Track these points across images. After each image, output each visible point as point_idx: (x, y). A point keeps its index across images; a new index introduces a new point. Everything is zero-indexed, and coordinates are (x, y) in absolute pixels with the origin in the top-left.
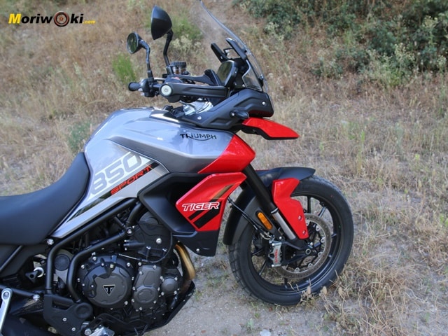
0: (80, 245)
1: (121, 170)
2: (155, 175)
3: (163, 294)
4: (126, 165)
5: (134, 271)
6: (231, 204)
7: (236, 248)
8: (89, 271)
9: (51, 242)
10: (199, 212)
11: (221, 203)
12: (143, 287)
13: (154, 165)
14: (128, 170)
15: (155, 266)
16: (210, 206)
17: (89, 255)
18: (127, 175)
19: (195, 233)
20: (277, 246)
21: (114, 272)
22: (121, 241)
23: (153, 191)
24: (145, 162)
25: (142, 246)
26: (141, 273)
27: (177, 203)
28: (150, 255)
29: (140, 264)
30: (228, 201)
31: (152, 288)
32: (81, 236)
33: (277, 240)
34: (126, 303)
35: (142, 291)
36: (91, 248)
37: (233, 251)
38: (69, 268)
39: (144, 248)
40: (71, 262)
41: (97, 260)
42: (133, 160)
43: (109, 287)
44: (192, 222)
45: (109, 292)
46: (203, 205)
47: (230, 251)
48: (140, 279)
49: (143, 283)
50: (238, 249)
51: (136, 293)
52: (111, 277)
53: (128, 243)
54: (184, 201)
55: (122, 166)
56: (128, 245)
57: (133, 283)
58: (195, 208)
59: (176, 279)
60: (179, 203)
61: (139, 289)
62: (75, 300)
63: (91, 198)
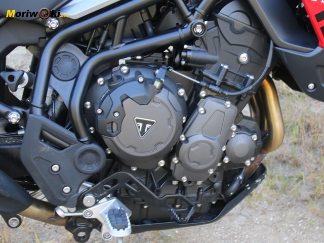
0: (102, 41)
3: (226, 160)
5: (190, 107)
8: (112, 89)
12: (200, 137)
15: (228, 104)
17: (113, 62)
21: (158, 96)
22: (180, 43)
25: (212, 63)
26: (201, 110)
28: (224, 80)
29: (203, 93)
31: (215, 143)
34: (162, 163)
35: (197, 144)
36: (123, 48)
38: (76, 77)
39: (215, 66)
40: (81, 68)
41: (128, 72)
43: (145, 123)
44: (319, 26)
45: (143, 133)
49: (203, 131)
51: (184, 147)
52: (152, 104)
53: (190, 52)
56: (190, 54)
57: (184, 127)
59: (255, 137)
61: (192, 140)
62: (79, 137)
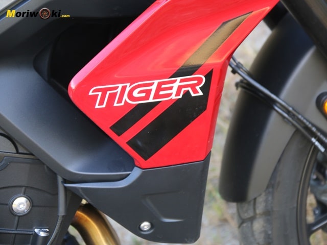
6: (238, 78)
7: (260, 208)
10: (142, 110)
11: (209, 76)
16: (175, 89)
19: (136, 173)
27: (73, 84)
30: (229, 69)
37: (252, 219)
44: (122, 140)
46: (154, 88)
47: (242, 222)
50: (267, 213)
54: (94, 79)
58: (130, 96)
60: (79, 86)
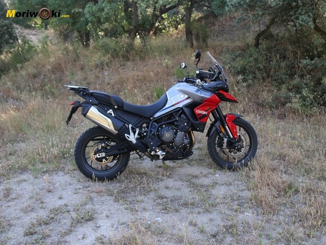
1: (178, 99)
2: (189, 101)
3: (183, 144)
4: (180, 97)
5: (176, 134)
7: (210, 138)
8: (162, 130)
9: (152, 118)
10: (200, 114)
11: (208, 113)
13: (189, 97)
14: (180, 99)
15: (183, 132)
17: (162, 125)
18: (180, 100)
19: (198, 122)
20: (226, 140)
22: (174, 121)
23: (187, 106)
24: (186, 96)
25: (180, 125)
26: (178, 134)
28: (182, 129)
29: (178, 131)
31: (181, 140)
32: (162, 118)
33: (226, 137)
34: (171, 144)
35: (177, 140)
36: (164, 123)
38: (155, 128)
42: (182, 96)
43: (168, 135)
45: (167, 137)
46: (202, 112)
48: (178, 136)
49: (178, 138)
51: (175, 141)
53: (176, 123)
54: (197, 109)
55: (178, 97)
57: (175, 137)
58: (200, 112)
59: (189, 140)
60: (195, 110)
62: (156, 138)
63: (167, 106)
